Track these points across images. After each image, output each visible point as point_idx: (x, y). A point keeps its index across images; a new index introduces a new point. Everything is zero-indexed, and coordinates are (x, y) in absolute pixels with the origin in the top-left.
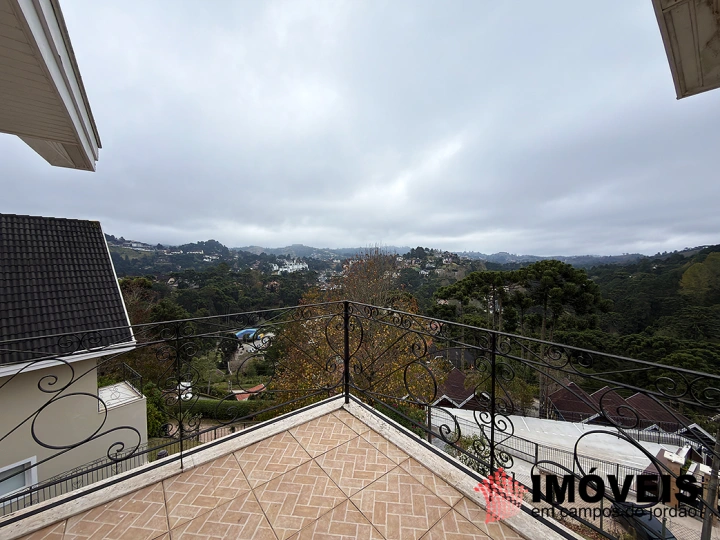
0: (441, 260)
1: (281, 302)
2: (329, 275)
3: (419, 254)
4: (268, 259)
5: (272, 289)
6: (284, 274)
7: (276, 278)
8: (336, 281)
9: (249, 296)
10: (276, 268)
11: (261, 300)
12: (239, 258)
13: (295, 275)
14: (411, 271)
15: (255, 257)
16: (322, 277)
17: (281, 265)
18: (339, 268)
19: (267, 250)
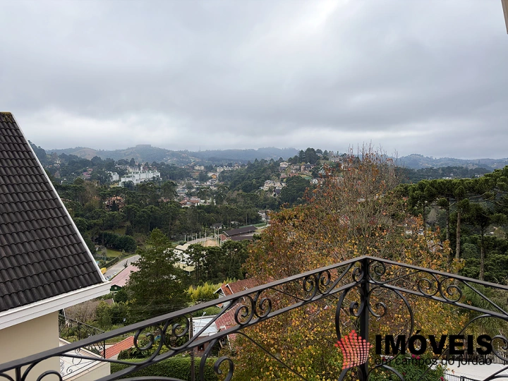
0: (338, 165)
1: (128, 223)
2: (190, 187)
3: (310, 157)
4: (104, 165)
5: (114, 207)
6: (128, 185)
7: (117, 192)
8: (202, 194)
9: (82, 216)
10: (115, 177)
11: (100, 221)
12: (62, 165)
13: (144, 187)
14: (298, 179)
15: (85, 163)
16: (181, 189)
17: (122, 174)
18: (203, 178)
19: (101, 152)
